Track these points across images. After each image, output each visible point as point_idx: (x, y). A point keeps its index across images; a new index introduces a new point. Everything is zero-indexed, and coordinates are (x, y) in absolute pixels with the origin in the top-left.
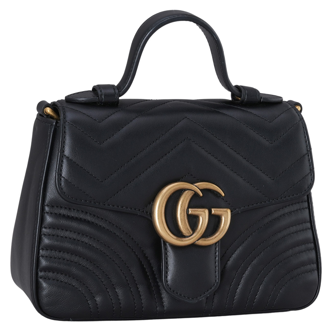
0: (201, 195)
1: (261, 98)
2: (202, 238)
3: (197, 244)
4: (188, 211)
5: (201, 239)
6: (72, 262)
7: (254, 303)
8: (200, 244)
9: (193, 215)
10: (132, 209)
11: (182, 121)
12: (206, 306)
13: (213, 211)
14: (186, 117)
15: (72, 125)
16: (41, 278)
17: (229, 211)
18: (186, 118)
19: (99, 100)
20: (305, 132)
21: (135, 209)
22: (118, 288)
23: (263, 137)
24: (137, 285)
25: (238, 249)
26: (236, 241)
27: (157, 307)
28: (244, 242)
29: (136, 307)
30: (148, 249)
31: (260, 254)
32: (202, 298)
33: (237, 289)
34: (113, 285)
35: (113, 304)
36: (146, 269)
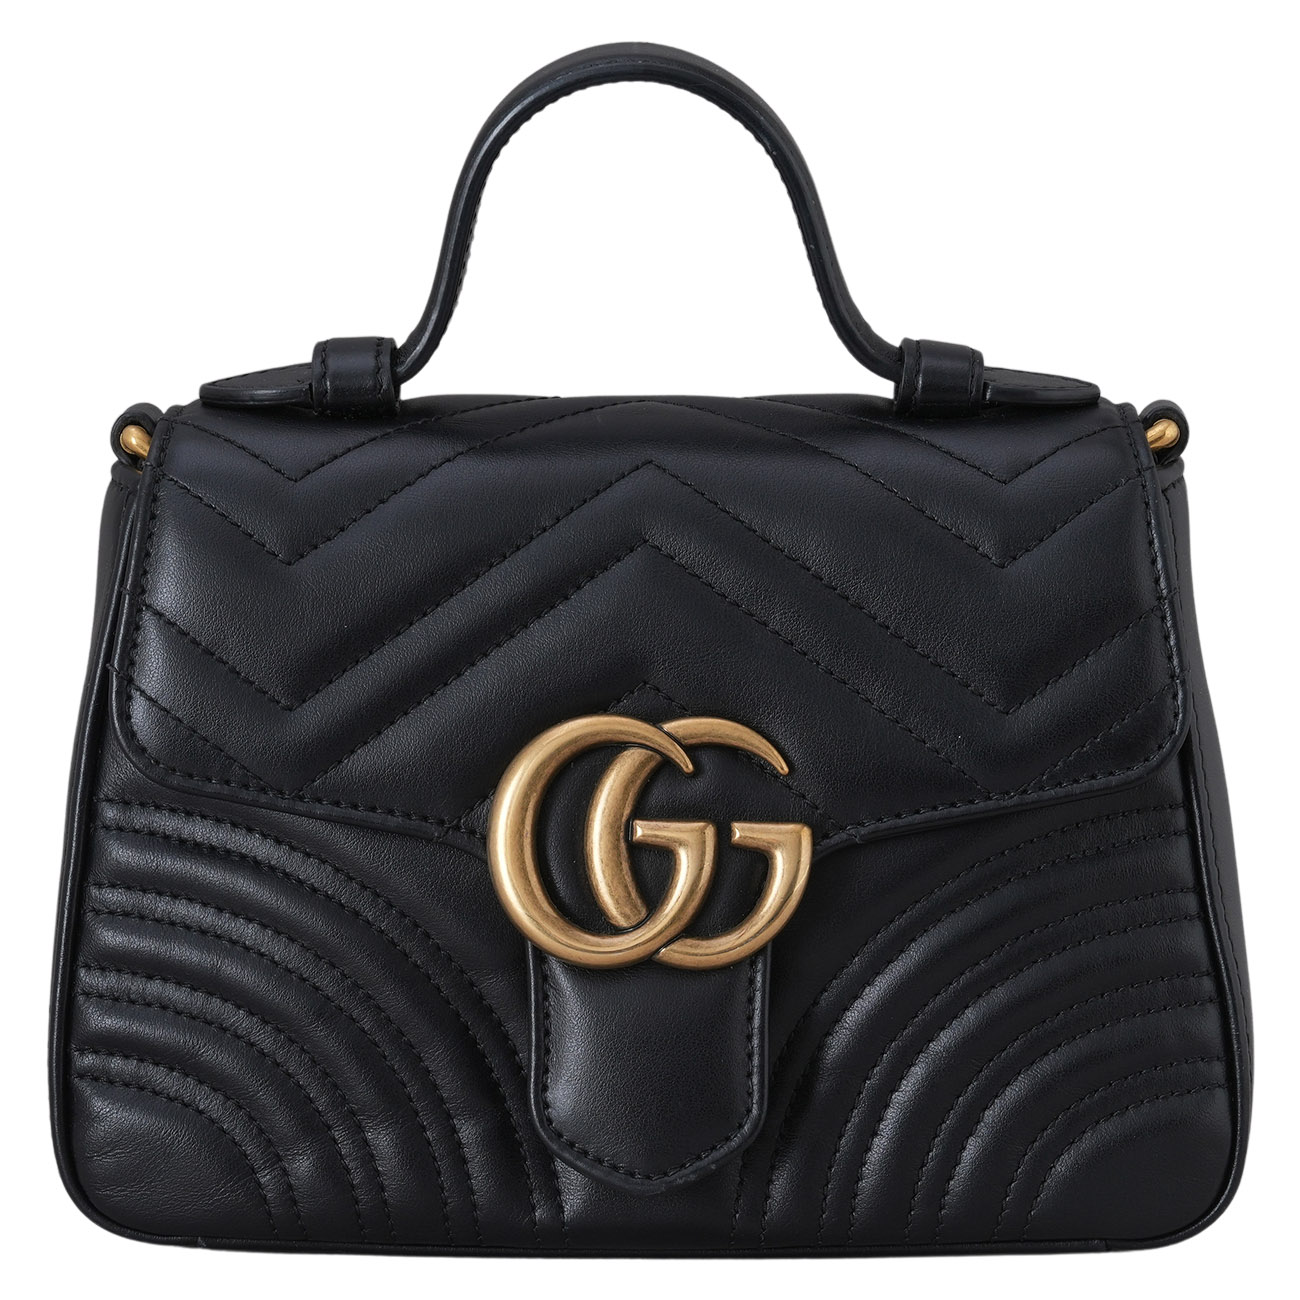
0: (688, 766)
1: (986, 386)
2: (686, 937)
3: (665, 959)
4: (629, 829)
5: (679, 942)
6: (194, 1018)
7: (941, 1209)
8: (677, 963)
9: (648, 844)
10: (410, 819)
11: (632, 475)
12: (737, 1212)
13: (740, 831)
14: (651, 462)
15: (183, 491)
16: (81, 1076)
17: (806, 834)
18: (651, 466)
19: (312, 398)
20: (1149, 524)
21: (425, 819)
22: (371, 1127)
23: (967, 541)
24: (449, 1117)
25: (867, 990)
26: (857, 955)
27: (534, 1209)
28: (892, 961)
29: (446, 1204)
30: (490, 979)
31: (963, 1013)
32: (687, 1175)
33: (869, 1149)
34: (353, 1113)
35: (353, 1186)
36: (485, 1056)
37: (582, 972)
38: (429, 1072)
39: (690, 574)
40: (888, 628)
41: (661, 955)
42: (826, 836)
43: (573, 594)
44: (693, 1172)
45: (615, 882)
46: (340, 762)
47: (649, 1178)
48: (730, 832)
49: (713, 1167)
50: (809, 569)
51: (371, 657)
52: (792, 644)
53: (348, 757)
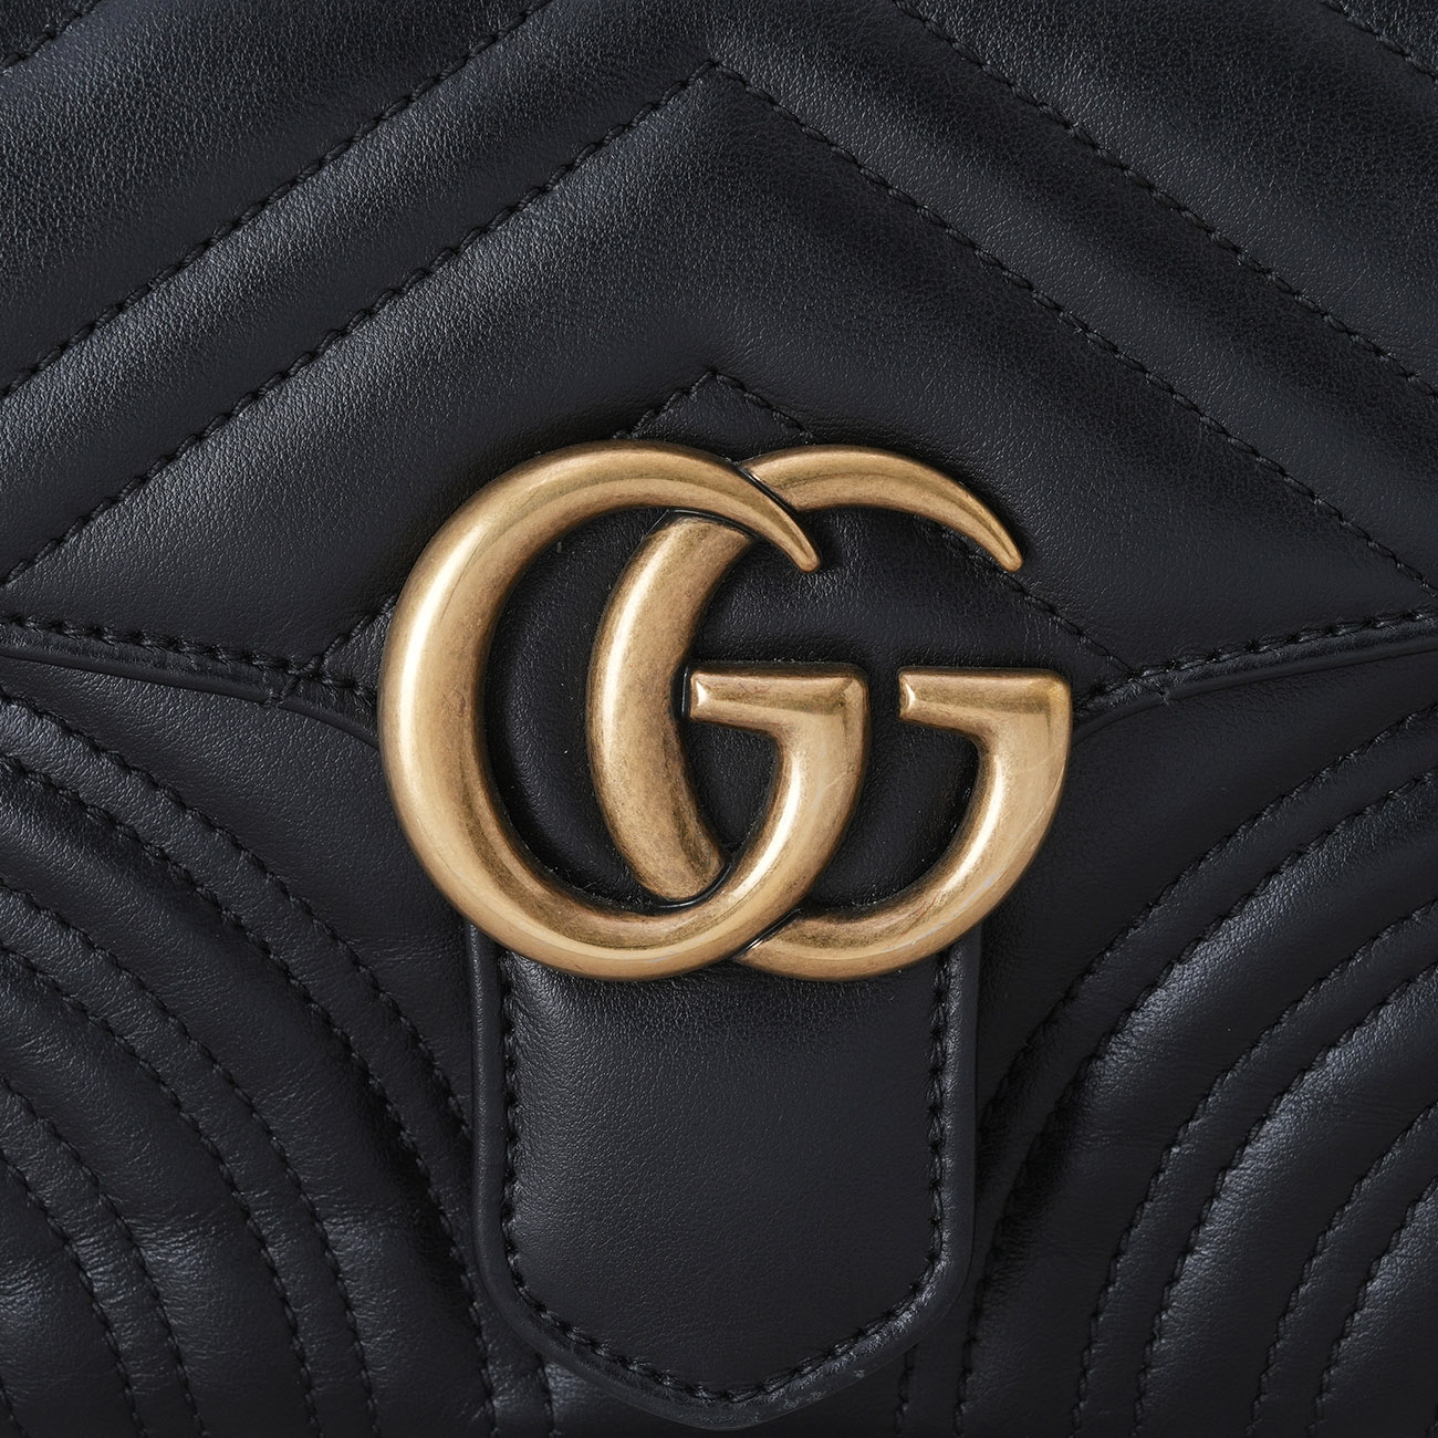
0: (804, 555)
2: (805, 918)
3: (758, 962)
5: (790, 931)
13: (918, 693)
21: (247, 658)
22: (152, 1240)
23: (1413, 59)
24: (315, 1218)
25: (1176, 973)
26: (1157, 903)
27: (489, 1393)
28: (1228, 915)
29: (309, 1388)
30: (393, 955)
31: (1376, 1016)
32: (806, 1392)
33: (1173, 1280)
34: (115, 1213)
35: (117, 1354)
36: (384, 1100)
37: (581, 987)
38: (270, 1133)
39: (810, 136)
40: (1237, 250)
41: (750, 956)
42: (1099, 690)
43: (557, 182)
44: (817, 1386)
45: (652, 805)
46: (60, 541)
47: (725, 1396)
48: (896, 695)
49: (860, 1374)
50: (1067, 125)
51: (122, 317)
52: (1031, 288)
53: (79, 530)
